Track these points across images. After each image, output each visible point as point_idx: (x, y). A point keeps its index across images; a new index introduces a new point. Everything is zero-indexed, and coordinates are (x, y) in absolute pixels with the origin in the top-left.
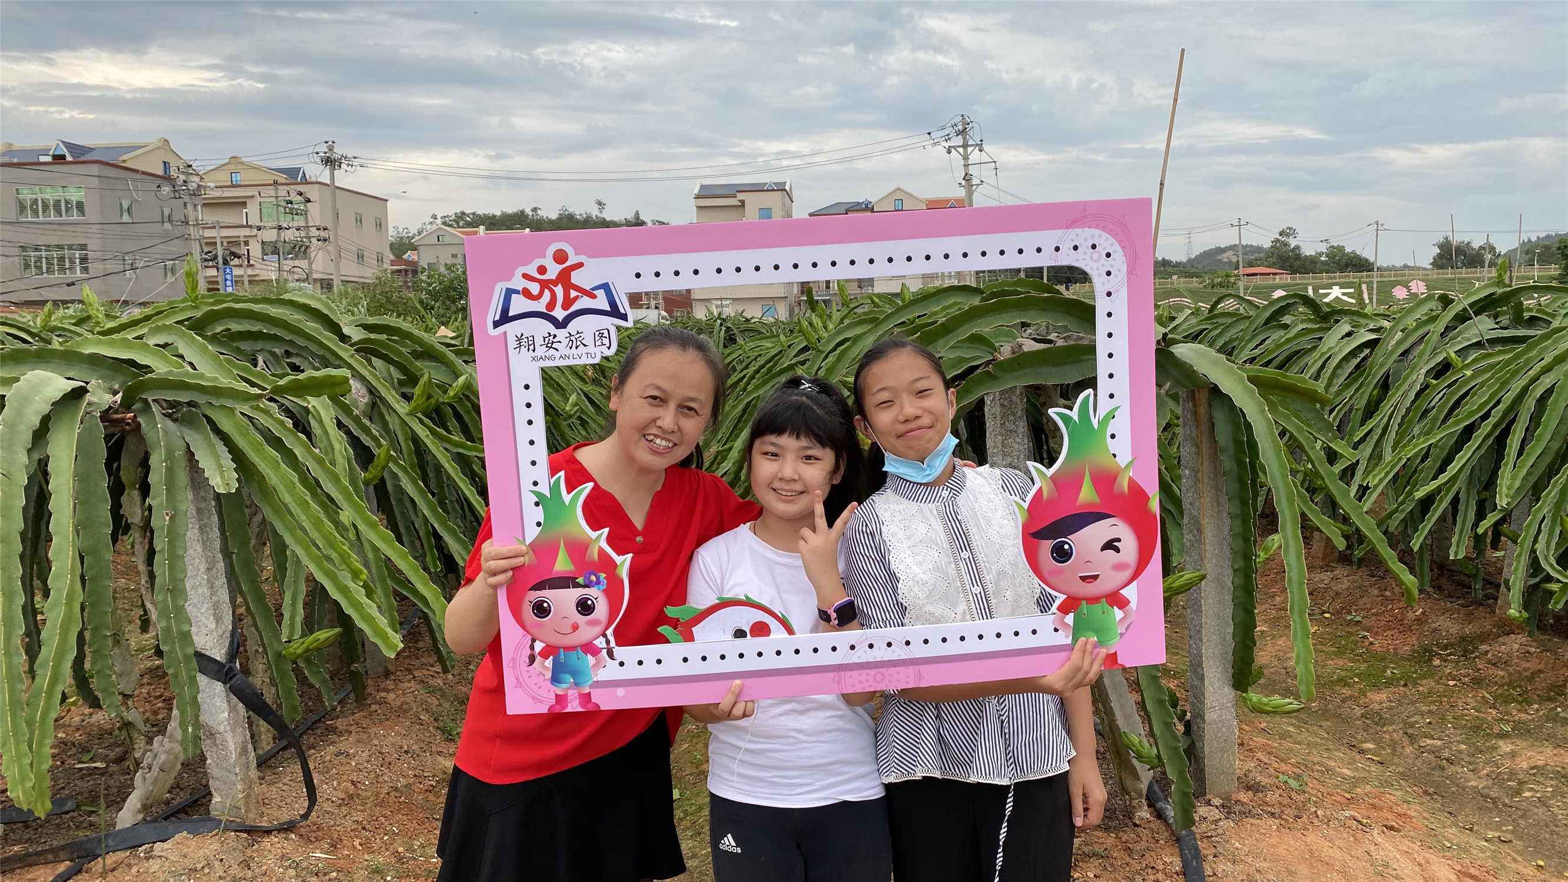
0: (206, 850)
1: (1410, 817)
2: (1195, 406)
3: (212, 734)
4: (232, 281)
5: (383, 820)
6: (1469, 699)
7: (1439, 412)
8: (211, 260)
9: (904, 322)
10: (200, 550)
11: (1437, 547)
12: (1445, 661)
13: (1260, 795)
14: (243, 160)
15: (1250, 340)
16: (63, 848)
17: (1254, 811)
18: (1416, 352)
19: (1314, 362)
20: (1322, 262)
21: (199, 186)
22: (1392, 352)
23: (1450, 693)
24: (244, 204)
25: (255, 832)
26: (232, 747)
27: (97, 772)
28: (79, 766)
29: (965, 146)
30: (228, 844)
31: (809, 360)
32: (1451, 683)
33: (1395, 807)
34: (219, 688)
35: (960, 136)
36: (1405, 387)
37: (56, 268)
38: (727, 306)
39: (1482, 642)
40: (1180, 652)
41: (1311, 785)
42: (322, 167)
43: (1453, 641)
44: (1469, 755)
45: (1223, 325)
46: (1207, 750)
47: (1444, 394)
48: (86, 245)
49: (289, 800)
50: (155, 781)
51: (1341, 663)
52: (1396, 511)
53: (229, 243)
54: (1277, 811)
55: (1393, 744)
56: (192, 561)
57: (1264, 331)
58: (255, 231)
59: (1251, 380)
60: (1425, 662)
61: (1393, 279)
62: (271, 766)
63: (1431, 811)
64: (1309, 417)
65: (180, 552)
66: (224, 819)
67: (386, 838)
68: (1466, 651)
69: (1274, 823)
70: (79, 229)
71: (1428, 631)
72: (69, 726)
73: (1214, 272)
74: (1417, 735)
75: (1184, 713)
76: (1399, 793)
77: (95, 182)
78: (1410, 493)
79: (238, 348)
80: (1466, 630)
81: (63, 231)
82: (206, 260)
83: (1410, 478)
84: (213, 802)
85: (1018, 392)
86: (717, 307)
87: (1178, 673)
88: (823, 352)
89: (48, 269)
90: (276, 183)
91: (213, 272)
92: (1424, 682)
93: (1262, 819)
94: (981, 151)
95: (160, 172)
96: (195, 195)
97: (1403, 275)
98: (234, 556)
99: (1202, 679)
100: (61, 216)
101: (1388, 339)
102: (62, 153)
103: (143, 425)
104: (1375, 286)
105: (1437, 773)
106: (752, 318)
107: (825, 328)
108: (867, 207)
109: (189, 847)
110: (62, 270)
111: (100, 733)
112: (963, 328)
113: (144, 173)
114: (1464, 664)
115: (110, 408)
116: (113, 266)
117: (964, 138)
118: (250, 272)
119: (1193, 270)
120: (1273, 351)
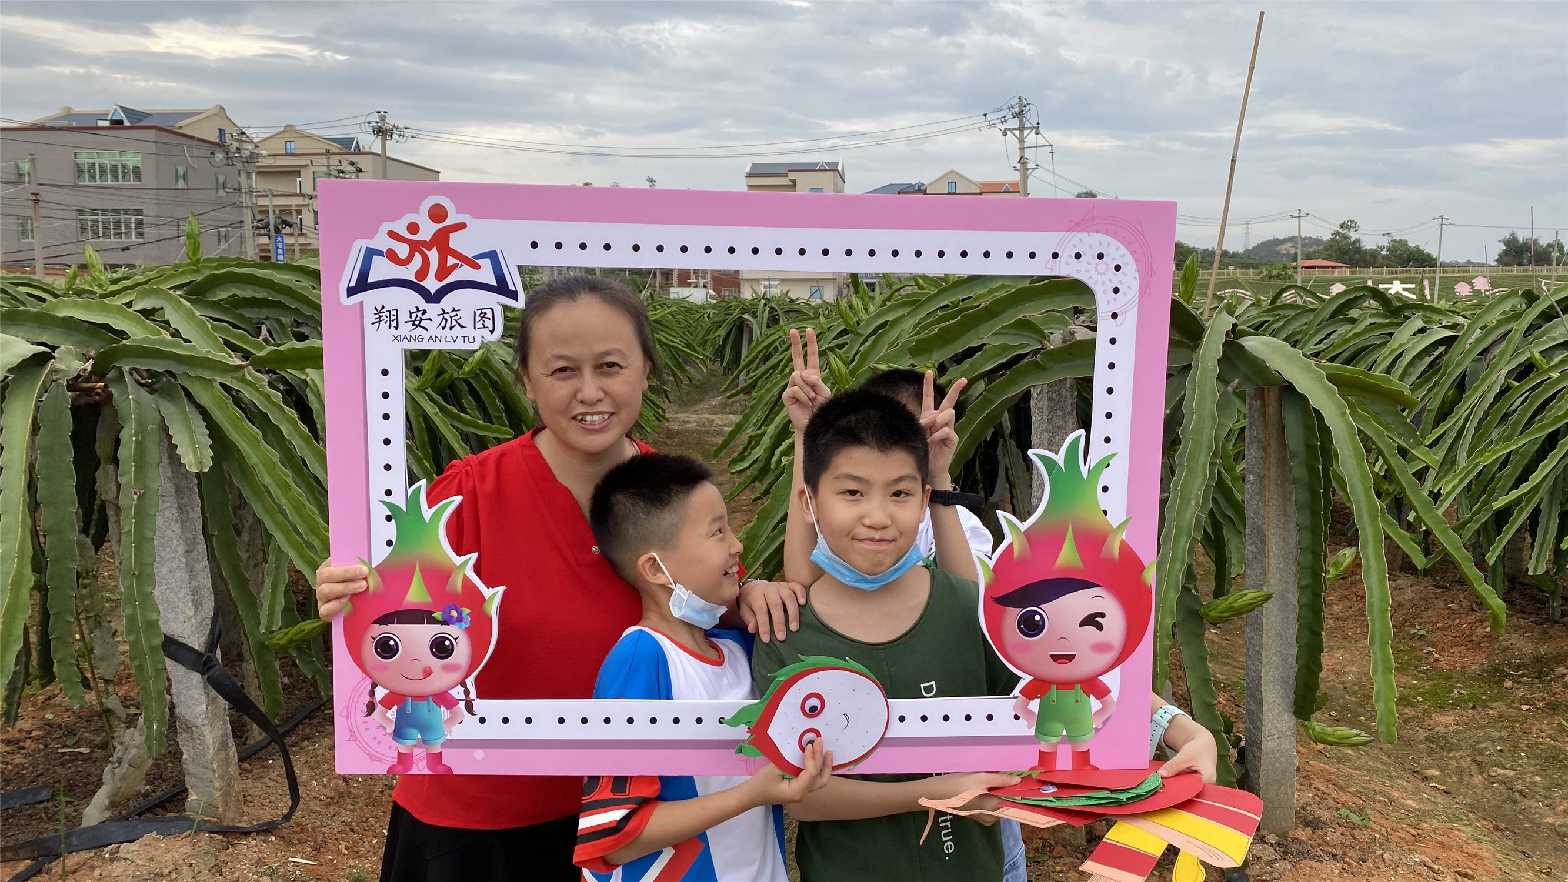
0: (175, 854)
1: (1482, 858)
2: (1264, 405)
3: (188, 727)
4: (283, 249)
5: (372, 821)
6: (1544, 726)
7: (1522, 416)
8: (262, 228)
9: (947, 306)
10: (178, 530)
11: (1509, 559)
12: (1518, 683)
13: (1320, 832)
14: (298, 128)
15: (1315, 334)
16: (24, 845)
17: (1313, 852)
18: (1497, 351)
19: (1384, 359)
20: (1384, 257)
21: (252, 154)
22: (1470, 351)
23: (1524, 718)
24: (298, 173)
25: (231, 833)
26: (209, 739)
27: (80, 757)
28: (62, 750)
29: (1021, 129)
30: (200, 847)
31: (846, 343)
32: (1524, 707)
33: (1465, 846)
34: (196, 679)
35: (1016, 119)
36: (1484, 388)
37: (112, 232)
38: (776, 286)
39: (1558, 664)
40: (1231, 662)
41: (1373, 819)
42: (373, 137)
43: (1526, 661)
44: (1544, 788)
45: (1285, 317)
46: (1262, 781)
47: (1527, 398)
48: (141, 210)
49: (273, 798)
50: (124, 777)
51: (1404, 681)
52: (1470, 520)
53: (281, 211)
54: (1339, 852)
55: (1460, 772)
56: (170, 543)
57: (1328, 325)
58: (307, 201)
59: (1330, 378)
60: (1495, 683)
61: (1456, 275)
62: (261, 758)
63: (1505, 852)
64: (1388, 421)
65: (150, 534)
66: (198, 818)
67: (375, 841)
68: (1540, 673)
69: (1336, 867)
70: (135, 193)
71: (1498, 649)
72: (60, 705)
73: (1271, 264)
74: (1487, 764)
75: (1239, 739)
76: (1468, 829)
77: (151, 148)
78: (1486, 502)
79: (241, 315)
80: (1541, 650)
81: (120, 195)
82: (258, 228)
83: (1486, 486)
84: (189, 799)
85: (1068, 385)
86: (765, 287)
87: (1229, 685)
88: (861, 335)
89: (104, 233)
90: (328, 152)
91: (265, 240)
92: (1495, 705)
93: (1322, 862)
94: (1037, 134)
95: (214, 137)
96: (247, 162)
97: (1467, 271)
98: (214, 539)
99: (1260, 703)
100: (118, 181)
101: (1467, 336)
102: (120, 118)
103: (115, 396)
104: (1437, 282)
105: (1508, 806)
106: (797, 299)
107: (866, 310)
108: (920, 189)
109: (157, 850)
110: (118, 234)
111: (90, 714)
112: (1009, 313)
113: (200, 140)
114: (1539, 687)
115: (79, 376)
116: (167, 232)
117: (1021, 121)
118: (302, 240)
119: (1250, 261)
120: (1339, 346)
